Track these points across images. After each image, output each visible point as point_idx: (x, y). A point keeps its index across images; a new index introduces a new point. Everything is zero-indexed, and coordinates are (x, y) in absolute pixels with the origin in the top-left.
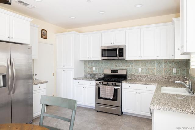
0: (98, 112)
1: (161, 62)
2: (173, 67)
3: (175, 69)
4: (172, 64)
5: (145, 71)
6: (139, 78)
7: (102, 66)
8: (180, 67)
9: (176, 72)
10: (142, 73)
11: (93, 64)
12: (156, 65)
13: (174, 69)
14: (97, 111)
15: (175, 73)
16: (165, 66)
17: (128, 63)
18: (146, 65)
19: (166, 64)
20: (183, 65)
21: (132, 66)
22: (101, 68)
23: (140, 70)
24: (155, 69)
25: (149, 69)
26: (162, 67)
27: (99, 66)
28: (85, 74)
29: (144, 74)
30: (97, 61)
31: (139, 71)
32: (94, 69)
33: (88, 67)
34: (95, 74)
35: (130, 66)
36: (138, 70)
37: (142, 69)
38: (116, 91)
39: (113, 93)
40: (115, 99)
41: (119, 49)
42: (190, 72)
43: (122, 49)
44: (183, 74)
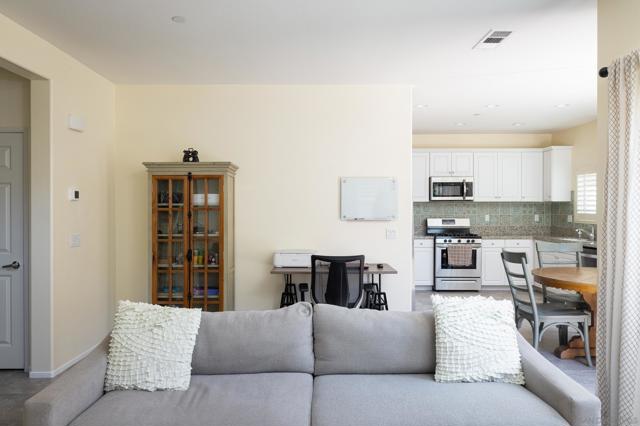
1: (519, 205)
2: (535, 213)
3: (538, 216)
4: (533, 209)
5: (496, 220)
6: (487, 231)
8: (544, 213)
9: (538, 220)
10: (489, 223)
12: (512, 210)
13: (536, 216)
14: (438, 291)
15: (537, 222)
16: (524, 212)
18: (497, 210)
19: (525, 209)
20: (547, 210)
21: (475, 212)
23: (487, 218)
24: (509, 216)
25: (501, 216)
26: (520, 213)
29: (494, 225)
31: (486, 221)
35: (472, 211)
36: (484, 218)
37: (491, 217)
38: (474, 252)
39: (470, 256)
40: (473, 266)
41: (467, 184)
42: (570, 219)
43: (471, 183)
44: (547, 222)
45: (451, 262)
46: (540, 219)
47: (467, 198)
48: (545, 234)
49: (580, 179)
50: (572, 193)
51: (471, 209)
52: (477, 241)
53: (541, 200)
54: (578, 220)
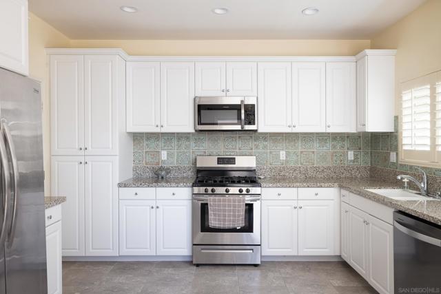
0: (200, 268)
1: (326, 138)
2: (348, 149)
3: (352, 152)
4: (345, 143)
5: (295, 158)
6: (282, 174)
7: (188, 147)
8: (360, 149)
9: (353, 159)
10: (287, 161)
11: (161, 144)
12: (316, 145)
13: (349, 153)
14: (198, 265)
15: (351, 161)
16: (334, 147)
17: (255, 141)
18: (296, 145)
19: (335, 143)
20: (365, 145)
21: (265, 147)
22: (184, 153)
23: (283, 155)
24: (313, 152)
25: (302, 152)
26: (327, 148)
27: (179, 146)
28: (135, 169)
29: (292, 165)
30: (174, 133)
31: (281, 159)
32: (164, 155)
33: (146, 152)
34: (168, 169)
35: (261, 146)
36: (279, 155)
37: (288, 154)
38: (250, 208)
39: (243, 213)
40: (248, 228)
41: (246, 106)
42: (393, 157)
43: (253, 106)
44: (364, 161)
45: (213, 223)
46: (355, 156)
47: (247, 127)
48: (362, 178)
49: (406, 96)
50: (396, 118)
51: (261, 144)
52: (254, 190)
53: (353, 130)
54: (404, 159)
